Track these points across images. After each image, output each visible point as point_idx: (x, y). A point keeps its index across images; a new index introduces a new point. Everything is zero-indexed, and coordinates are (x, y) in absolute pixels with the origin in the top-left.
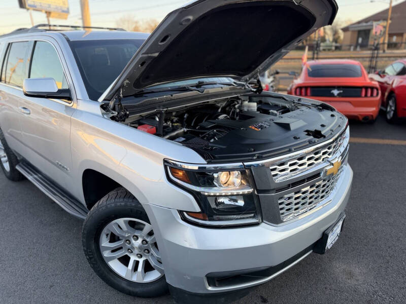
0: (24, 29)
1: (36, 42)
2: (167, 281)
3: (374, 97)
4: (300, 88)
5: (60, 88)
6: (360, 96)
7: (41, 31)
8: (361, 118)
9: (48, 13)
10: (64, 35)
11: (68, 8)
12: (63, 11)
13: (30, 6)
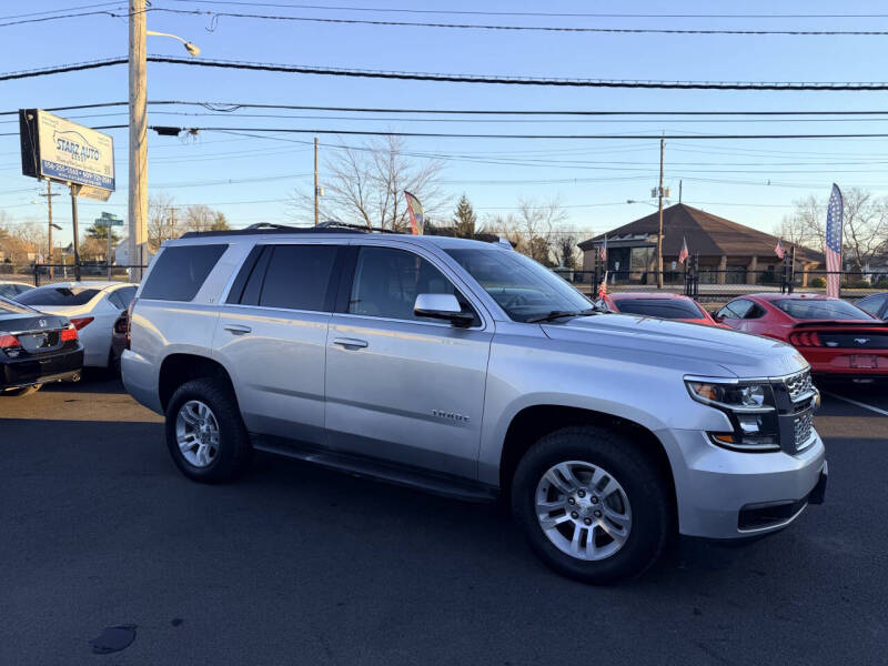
9: (76, 187)
11: (114, 180)
12: (103, 185)
13: (47, 171)
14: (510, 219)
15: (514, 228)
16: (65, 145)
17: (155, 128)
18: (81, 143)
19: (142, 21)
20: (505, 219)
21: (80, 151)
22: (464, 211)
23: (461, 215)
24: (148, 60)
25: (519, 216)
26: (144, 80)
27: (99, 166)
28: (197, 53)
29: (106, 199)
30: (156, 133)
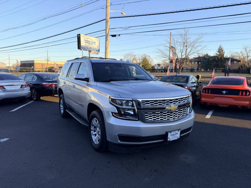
0: (78, 58)
1: (81, 63)
2: (107, 139)
3: (247, 96)
4: (205, 89)
5: (86, 77)
6: (238, 95)
7: (84, 59)
8: (240, 107)
9: (90, 51)
10: (90, 60)
11: (99, 49)
12: (97, 51)
13: (82, 48)
14: (241, 52)
15: (242, 55)
16: (87, 42)
17: (111, 35)
18: (91, 41)
19: (109, 8)
20: (239, 52)
21: (91, 43)
22: (220, 50)
23: (219, 51)
24: (110, 18)
25: (244, 51)
26: (109, 23)
27: (95, 46)
28: (125, 14)
29: (98, 54)
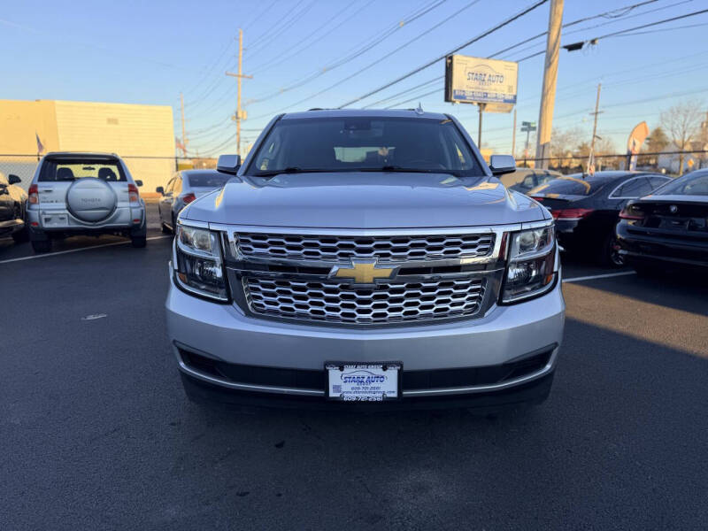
9: (482, 105)
13: (456, 97)
16: (474, 76)
18: (489, 72)
21: (487, 78)
29: (509, 111)
30: (566, 50)
